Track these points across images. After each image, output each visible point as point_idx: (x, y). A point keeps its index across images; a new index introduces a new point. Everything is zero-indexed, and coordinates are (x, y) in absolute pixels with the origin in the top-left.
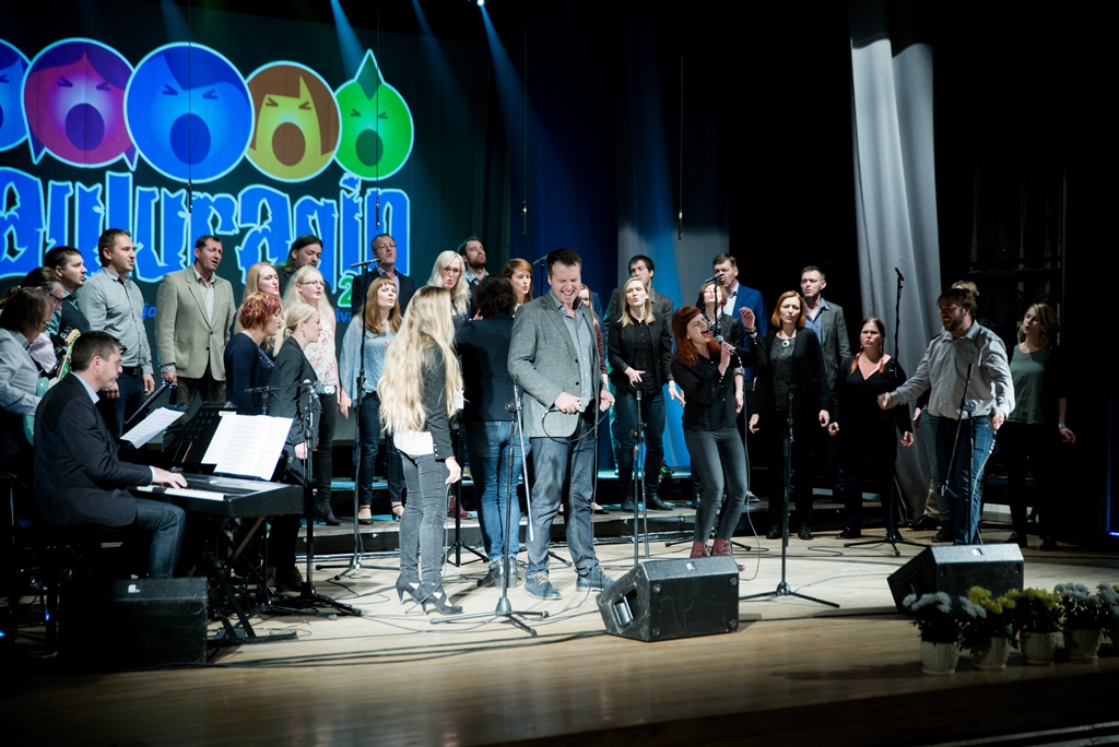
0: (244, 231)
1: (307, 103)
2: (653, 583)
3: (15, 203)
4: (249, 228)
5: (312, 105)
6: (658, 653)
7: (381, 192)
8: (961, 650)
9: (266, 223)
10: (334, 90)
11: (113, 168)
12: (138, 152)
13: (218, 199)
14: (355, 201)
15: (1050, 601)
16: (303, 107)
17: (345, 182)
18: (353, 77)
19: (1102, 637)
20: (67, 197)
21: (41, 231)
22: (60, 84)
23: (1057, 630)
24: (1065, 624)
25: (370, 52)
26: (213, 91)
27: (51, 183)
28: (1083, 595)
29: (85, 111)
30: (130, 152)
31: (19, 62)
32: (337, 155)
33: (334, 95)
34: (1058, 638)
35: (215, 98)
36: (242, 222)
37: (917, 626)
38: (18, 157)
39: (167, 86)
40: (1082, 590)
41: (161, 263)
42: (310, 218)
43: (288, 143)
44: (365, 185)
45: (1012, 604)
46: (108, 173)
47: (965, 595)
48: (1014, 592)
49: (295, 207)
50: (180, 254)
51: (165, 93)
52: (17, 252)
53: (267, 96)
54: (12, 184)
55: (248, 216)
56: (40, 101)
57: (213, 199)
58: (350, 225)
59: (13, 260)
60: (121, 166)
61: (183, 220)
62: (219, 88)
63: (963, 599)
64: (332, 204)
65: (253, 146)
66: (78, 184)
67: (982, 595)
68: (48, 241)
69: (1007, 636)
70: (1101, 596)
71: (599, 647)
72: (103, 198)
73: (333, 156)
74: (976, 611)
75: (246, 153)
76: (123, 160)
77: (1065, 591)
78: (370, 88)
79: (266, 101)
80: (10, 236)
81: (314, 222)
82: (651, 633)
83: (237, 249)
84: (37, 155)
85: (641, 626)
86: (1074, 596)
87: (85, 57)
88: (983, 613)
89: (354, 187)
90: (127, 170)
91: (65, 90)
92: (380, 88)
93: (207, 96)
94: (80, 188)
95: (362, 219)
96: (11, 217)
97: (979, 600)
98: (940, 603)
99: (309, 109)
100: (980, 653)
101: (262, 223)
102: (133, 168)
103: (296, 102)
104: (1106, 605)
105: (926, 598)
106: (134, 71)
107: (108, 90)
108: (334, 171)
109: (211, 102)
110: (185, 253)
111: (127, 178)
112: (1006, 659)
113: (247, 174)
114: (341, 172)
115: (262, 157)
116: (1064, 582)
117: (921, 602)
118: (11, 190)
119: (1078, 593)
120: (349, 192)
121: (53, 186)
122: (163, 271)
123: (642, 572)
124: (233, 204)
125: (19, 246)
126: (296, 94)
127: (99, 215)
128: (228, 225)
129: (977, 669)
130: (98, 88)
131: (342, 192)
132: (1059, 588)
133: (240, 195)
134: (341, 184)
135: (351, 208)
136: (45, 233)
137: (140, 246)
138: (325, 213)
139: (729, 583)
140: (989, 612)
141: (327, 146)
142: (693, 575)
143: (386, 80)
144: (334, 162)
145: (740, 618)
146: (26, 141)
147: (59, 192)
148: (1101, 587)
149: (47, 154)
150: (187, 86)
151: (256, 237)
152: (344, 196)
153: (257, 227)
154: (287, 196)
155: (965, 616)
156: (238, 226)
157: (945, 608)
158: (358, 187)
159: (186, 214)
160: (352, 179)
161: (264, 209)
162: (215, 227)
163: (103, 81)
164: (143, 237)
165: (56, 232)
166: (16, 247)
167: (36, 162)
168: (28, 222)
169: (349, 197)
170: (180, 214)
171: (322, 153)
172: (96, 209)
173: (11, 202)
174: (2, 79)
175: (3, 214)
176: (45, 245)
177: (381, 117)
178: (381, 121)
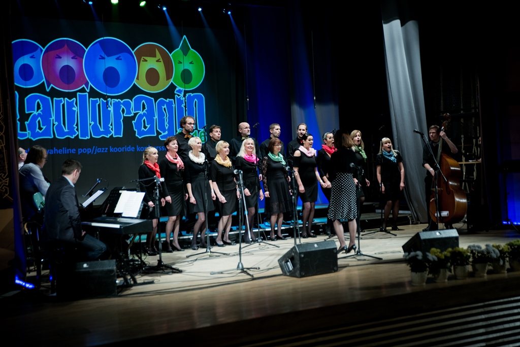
0: (135, 114)
1: (159, 59)
2: (300, 253)
3: (40, 108)
4: (138, 113)
5: (161, 60)
6: (303, 282)
7: (192, 95)
8: (428, 275)
9: (144, 110)
10: (170, 54)
11: (80, 91)
12: (90, 84)
13: (124, 101)
14: (182, 99)
15: (464, 252)
16: (158, 61)
17: (177, 91)
18: (178, 47)
19: (487, 266)
20: (61, 104)
21: (52, 119)
22: (56, 58)
23: (468, 264)
24: (472, 262)
25: (185, 36)
26: (120, 57)
27: (55, 99)
28: (479, 250)
29: (67, 67)
30: (87, 84)
31: (39, 50)
32: (173, 80)
33: (170, 55)
34: (469, 268)
35: (121, 59)
36: (135, 111)
37: (409, 265)
38: (41, 89)
39: (101, 56)
40: (479, 247)
42: (163, 107)
43: (152, 76)
44: (186, 92)
45: (449, 255)
46: (78, 93)
47: (429, 252)
48: (450, 249)
49: (157, 103)
50: (109, 125)
51: (100, 58)
52: (42, 128)
53: (143, 57)
54: (39, 100)
55: (137, 108)
56: (48, 64)
57: (122, 102)
58: (180, 109)
59: (40, 132)
60: (83, 90)
61: (110, 111)
62: (122, 55)
63: (428, 253)
64: (172, 101)
65: (138, 79)
66: (66, 99)
67: (436, 252)
68: (54, 123)
69: (447, 268)
70: (487, 249)
71: (279, 281)
72: (76, 104)
73: (171, 81)
74: (433, 258)
75: (135, 82)
76: (84, 87)
77: (472, 248)
78: (185, 51)
79: (142, 59)
80: (39, 122)
81: (165, 109)
82: (300, 274)
83: (133, 122)
84: (48, 87)
85: (296, 271)
86: (475, 250)
87: (66, 46)
88: (436, 259)
89: (181, 93)
90: (86, 92)
91: (58, 59)
92: (190, 51)
93: (117, 59)
94: (67, 101)
95: (185, 107)
96: (39, 114)
97: (434, 253)
98: (417, 255)
99: (160, 62)
100: (436, 276)
101: (143, 111)
102: (88, 91)
103: (154, 59)
104: (488, 252)
105: (412, 254)
106: (87, 50)
107: (76, 59)
108: (172, 87)
109: (119, 61)
110: (112, 125)
111: (86, 95)
112: (447, 277)
113: (135, 90)
114: (175, 87)
115: (143, 84)
116: (472, 244)
117: (410, 256)
118: (38, 103)
119: (477, 248)
120: (179, 95)
121: (56, 100)
122: (102, 133)
123: (296, 249)
124: (131, 103)
125: (43, 125)
126: (155, 56)
127: (75, 111)
128: (129, 112)
129: (435, 282)
130: (72, 58)
131: (176, 96)
132: (469, 247)
133: (133, 100)
134: (175, 92)
135: (180, 102)
136: (53, 120)
137: (93, 123)
138: (169, 105)
139: (333, 252)
140: (439, 258)
141: (169, 76)
142: (317, 249)
143: (192, 48)
144: (172, 83)
145: (339, 266)
146: (44, 82)
147: (58, 103)
148: (487, 246)
149: (52, 87)
150: (108, 56)
151: (141, 116)
152: (177, 97)
153: (141, 112)
154: (153, 99)
155: (429, 261)
156: (133, 113)
157: (420, 257)
158: (183, 93)
159: (111, 109)
160: (180, 90)
161: (144, 105)
162: (123, 113)
163: (74, 55)
164: (94, 119)
165: (57, 119)
166: (41, 126)
167: (48, 90)
168: (46, 116)
169: (179, 97)
170: (109, 109)
171: (167, 80)
172: (74, 109)
173: (39, 108)
174: (32, 57)
175: (35, 113)
176: (54, 125)
177: (191, 63)
178: (191, 65)
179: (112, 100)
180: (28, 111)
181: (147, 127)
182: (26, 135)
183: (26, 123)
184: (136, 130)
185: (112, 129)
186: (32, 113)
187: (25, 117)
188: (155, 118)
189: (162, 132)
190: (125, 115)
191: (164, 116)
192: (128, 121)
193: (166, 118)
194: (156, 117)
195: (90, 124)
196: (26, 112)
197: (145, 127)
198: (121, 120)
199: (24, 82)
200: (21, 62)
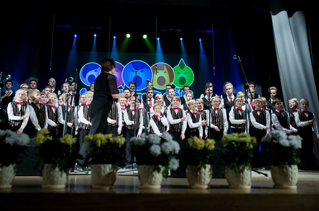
5: (167, 72)
10: (173, 68)
14: (179, 93)
17: (176, 89)
18: (178, 65)
26: (143, 70)
30: (123, 85)
35: (143, 72)
39: (132, 70)
51: (131, 71)
62: (144, 70)
79: (156, 72)
90: (122, 89)
93: (141, 71)
103: (163, 71)
106: (124, 67)
114: (175, 87)
120: (177, 91)
143: (186, 65)
144: (173, 84)
158: (179, 90)
160: (178, 88)
169: (177, 92)
177: (185, 73)
178: (185, 74)
200: (89, 74)
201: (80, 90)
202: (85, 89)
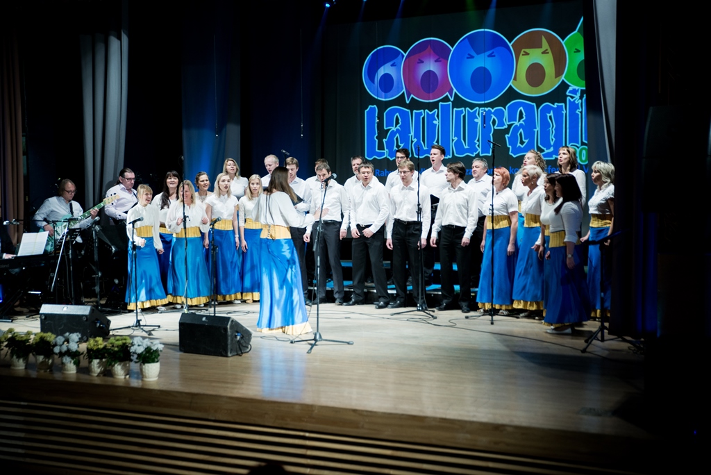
0: (510, 126)
1: (547, 50)
3: (399, 123)
4: (512, 124)
5: (549, 51)
9: (521, 120)
10: (563, 40)
11: (442, 101)
12: (455, 90)
13: (495, 110)
14: (576, 102)
16: (544, 53)
17: (570, 92)
18: (575, 30)
20: (421, 117)
21: (410, 135)
22: (418, 63)
26: (493, 53)
27: (414, 111)
29: (429, 73)
30: (451, 91)
31: (400, 56)
32: (565, 77)
33: (563, 42)
35: (494, 56)
36: (509, 122)
38: (400, 101)
39: (469, 54)
41: (466, 147)
42: (548, 115)
43: (535, 75)
44: (583, 92)
46: (440, 103)
49: (539, 110)
50: (476, 141)
51: (468, 58)
53: (523, 50)
54: (397, 114)
55: (512, 118)
56: (410, 71)
57: (493, 111)
58: (574, 117)
60: (446, 99)
61: (477, 123)
62: (495, 51)
64: (562, 106)
65: (515, 79)
66: (426, 110)
68: (413, 140)
72: (438, 116)
73: (563, 78)
75: (511, 83)
76: (447, 96)
79: (522, 53)
80: (397, 139)
81: (550, 117)
83: (507, 136)
84: (408, 98)
87: (430, 47)
89: (576, 94)
90: (449, 101)
91: (421, 64)
93: (490, 56)
94: (427, 113)
95: (581, 112)
96: (397, 130)
99: (548, 53)
101: (519, 121)
102: (452, 100)
103: (539, 51)
106: (452, 49)
107: (440, 61)
108: (564, 86)
109: (493, 58)
110: (478, 141)
111: (449, 104)
113: (512, 94)
114: (568, 86)
115: (520, 84)
118: (397, 117)
120: (572, 97)
121: (415, 113)
122: (467, 151)
124: (503, 112)
125: (401, 143)
126: (540, 47)
127: (436, 125)
128: (501, 124)
130: (436, 61)
131: (568, 98)
133: (507, 107)
134: (567, 93)
135: (574, 106)
136: (412, 136)
137: (456, 139)
138: (558, 112)
141: (559, 72)
144: (563, 81)
146: (404, 93)
147: (418, 115)
149: (412, 98)
150: (478, 53)
151: (517, 128)
152: (569, 100)
153: (517, 123)
154: (534, 104)
156: (507, 123)
158: (579, 94)
159: (479, 120)
160: (574, 90)
161: (521, 113)
162: (494, 125)
163: (438, 57)
164: (457, 134)
165: (417, 135)
166: (399, 144)
167: (408, 102)
168: (404, 132)
169: (572, 100)
170: (476, 120)
171: (556, 76)
172: (435, 122)
173: (397, 123)
174: (392, 65)
175: (394, 129)
176: (412, 142)
179: (481, 109)
180: (386, 127)
181: (524, 142)
182: (383, 154)
183: (384, 140)
184: (510, 147)
185: (479, 146)
186: (390, 129)
187: (382, 133)
188: (536, 130)
189: (545, 149)
190: (495, 128)
191: (550, 127)
192: (500, 135)
193: (552, 130)
194: (538, 128)
195: (453, 140)
196: (385, 128)
197: (522, 143)
198: (491, 135)
199: (383, 93)
200: (382, 71)
201: (366, 111)
202: (375, 106)
